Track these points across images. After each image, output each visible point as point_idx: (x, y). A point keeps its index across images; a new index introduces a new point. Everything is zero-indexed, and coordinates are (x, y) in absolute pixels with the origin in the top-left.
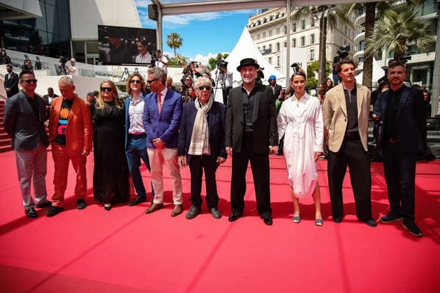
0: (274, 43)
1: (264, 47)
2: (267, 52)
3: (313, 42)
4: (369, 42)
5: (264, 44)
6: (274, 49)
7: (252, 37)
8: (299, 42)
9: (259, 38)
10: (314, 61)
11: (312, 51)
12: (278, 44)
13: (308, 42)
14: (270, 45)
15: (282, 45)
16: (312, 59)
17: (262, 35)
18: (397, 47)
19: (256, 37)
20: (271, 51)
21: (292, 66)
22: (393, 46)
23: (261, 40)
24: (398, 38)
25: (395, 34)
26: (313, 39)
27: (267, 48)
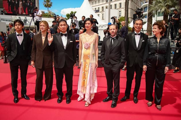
0: (101, 7)
1: (95, 9)
2: (97, 11)
3: (120, 7)
4: (151, 7)
5: (95, 7)
6: (101, 10)
7: (90, 3)
8: (113, 7)
9: (93, 4)
10: (121, 17)
11: (120, 11)
12: (103, 7)
13: (118, 7)
14: (99, 8)
15: (104, 8)
16: (120, 16)
17: (94, 2)
18: (165, 10)
19: (91, 3)
20: (99, 11)
21: (111, 18)
22: (163, 10)
23: (94, 5)
24: (166, 6)
25: (165, 4)
26: (121, 6)
27: (97, 9)
